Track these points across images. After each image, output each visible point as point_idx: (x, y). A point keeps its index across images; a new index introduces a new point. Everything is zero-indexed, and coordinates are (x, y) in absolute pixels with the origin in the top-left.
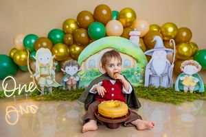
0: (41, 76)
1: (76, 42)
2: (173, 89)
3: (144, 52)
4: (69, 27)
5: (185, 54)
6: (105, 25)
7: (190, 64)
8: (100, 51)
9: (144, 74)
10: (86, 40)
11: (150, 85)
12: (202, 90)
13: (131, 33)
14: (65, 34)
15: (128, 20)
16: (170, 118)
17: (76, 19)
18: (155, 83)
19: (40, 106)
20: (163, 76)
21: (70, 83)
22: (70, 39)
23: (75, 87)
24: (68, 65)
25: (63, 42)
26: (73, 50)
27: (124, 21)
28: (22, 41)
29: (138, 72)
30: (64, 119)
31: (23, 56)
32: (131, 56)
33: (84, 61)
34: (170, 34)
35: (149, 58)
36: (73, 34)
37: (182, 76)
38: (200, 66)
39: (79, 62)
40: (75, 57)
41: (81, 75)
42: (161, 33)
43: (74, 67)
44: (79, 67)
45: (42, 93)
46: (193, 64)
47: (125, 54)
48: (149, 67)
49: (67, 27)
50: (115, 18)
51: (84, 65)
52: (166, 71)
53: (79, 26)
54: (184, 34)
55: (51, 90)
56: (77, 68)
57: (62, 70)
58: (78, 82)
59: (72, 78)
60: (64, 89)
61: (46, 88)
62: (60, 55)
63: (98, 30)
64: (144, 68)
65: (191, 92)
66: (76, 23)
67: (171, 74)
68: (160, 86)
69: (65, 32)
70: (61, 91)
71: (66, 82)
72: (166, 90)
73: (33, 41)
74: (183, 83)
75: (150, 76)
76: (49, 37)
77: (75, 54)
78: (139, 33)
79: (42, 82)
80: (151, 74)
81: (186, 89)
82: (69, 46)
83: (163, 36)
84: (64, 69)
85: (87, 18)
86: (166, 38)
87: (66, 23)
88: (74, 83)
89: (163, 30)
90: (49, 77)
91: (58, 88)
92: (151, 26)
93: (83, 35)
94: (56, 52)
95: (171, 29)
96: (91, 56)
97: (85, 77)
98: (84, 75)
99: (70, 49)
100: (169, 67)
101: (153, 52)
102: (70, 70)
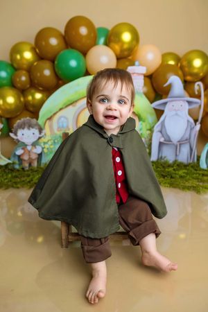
1: (34, 84)
2: (196, 166)
3: (151, 102)
4: (22, 57)
6: (85, 54)
8: (76, 101)
9: (151, 140)
10: (53, 81)
11: (160, 158)
13: (130, 69)
14: (16, 69)
15: (126, 46)
16: (189, 210)
17: (33, 42)
18: (169, 155)
20: (181, 143)
21: (26, 157)
22: (24, 78)
23: (35, 164)
24: (22, 126)
25: (13, 85)
26: (30, 98)
27: (117, 47)
33: (50, 119)
34: (196, 71)
35: (159, 113)
36: (30, 70)
39: (41, 121)
40: (33, 111)
41: (45, 143)
42: (182, 68)
44: (41, 130)
48: (159, 128)
49: (18, 57)
50: (102, 40)
51: (51, 127)
52: (187, 136)
53: (40, 57)
56: (36, 132)
57: (12, 135)
58: (40, 155)
59: (29, 148)
60: (17, 167)
62: (8, 107)
63: (73, 63)
64: (151, 130)
66: (33, 50)
67: (194, 141)
68: (176, 161)
69: (15, 67)
70: (13, 170)
71: (19, 156)
72: (185, 166)
75: (161, 144)
77: (33, 106)
78: (143, 70)
80: (162, 140)
82: (22, 91)
83: (184, 75)
84: (16, 134)
85: (54, 41)
86: (189, 78)
87: (16, 50)
88: (34, 157)
89: (185, 63)
91: (7, 166)
92: (164, 56)
93: (47, 72)
94: (1, 102)
95: (197, 63)
96: (61, 109)
97: (52, 147)
98: (50, 143)
99: (25, 96)
100: (192, 129)
101: (165, 103)
102: (26, 135)
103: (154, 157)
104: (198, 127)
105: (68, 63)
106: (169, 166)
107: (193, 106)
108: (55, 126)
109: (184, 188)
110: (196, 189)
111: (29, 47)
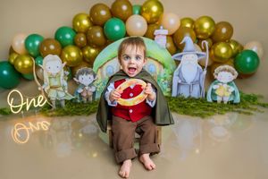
0: (51, 87)
1: (89, 43)
2: (204, 100)
4: (81, 24)
5: (223, 56)
6: (125, 21)
7: (225, 70)
10: (103, 41)
11: (179, 95)
12: (238, 99)
13: (156, 32)
14: (77, 33)
15: (154, 15)
17: (88, 12)
19: (51, 122)
20: (193, 83)
21: (85, 95)
22: (82, 39)
23: (91, 99)
24: (82, 73)
25: (74, 44)
26: (87, 52)
28: (23, 42)
29: (165, 79)
30: (81, 135)
31: (27, 62)
32: (157, 60)
33: (101, 67)
34: (205, 31)
35: (178, 62)
36: (86, 33)
37: (216, 84)
38: (236, 72)
39: (95, 69)
40: (89, 62)
41: (98, 84)
42: (195, 29)
43: (89, 76)
44: (95, 76)
45: (54, 107)
46: (229, 71)
47: (150, 57)
49: (78, 24)
50: (137, 12)
51: (101, 73)
52: (197, 78)
53: (93, 23)
54: (224, 30)
55: (63, 103)
56: (92, 77)
57: (75, 79)
58: (94, 93)
59: (87, 88)
60: (79, 101)
61: (57, 101)
62: (72, 59)
63: (117, 28)
64: (172, 74)
65: (225, 103)
66: (89, 19)
67: (203, 82)
69: (76, 31)
70: (76, 103)
71: (80, 94)
72: (196, 100)
73: (37, 43)
74: (217, 92)
75: (179, 84)
76: (57, 38)
77: (89, 58)
78: (166, 32)
79: (53, 95)
80: (180, 81)
81: (219, 99)
82: (81, 48)
83: (197, 34)
84: (78, 79)
85: (103, 13)
86: (200, 37)
87: (76, 19)
88: (90, 94)
89: (197, 26)
90: (61, 89)
91: (71, 100)
92: (182, 21)
93: (99, 35)
94: (67, 56)
95: (206, 25)
96: (108, 61)
98: (101, 84)
99: (83, 51)
100: (201, 74)
101: (181, 56)
102: (85, 79)
103: (174, 94)
104: (205, 72)
105: (113, 28)
106: (185, 100)
107: (201, 57)
108: (105, 72)
109: (193, 115)
110: (202, 116)
111: (85, 17)
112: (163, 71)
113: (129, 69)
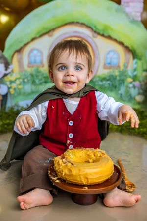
8: (54, 30)
29: (135, 78)
32: (121, 44)
33: (19, 51)
39: (7, 53)
41: (11, 82)
44: (7, 65)
47: (109, 38)
51: (20, 62)
96: (33, 39)
97: (20, 87)
98: (18, 82)
108: (25, 62)
112: (133, 64)
113: (66, 82)
